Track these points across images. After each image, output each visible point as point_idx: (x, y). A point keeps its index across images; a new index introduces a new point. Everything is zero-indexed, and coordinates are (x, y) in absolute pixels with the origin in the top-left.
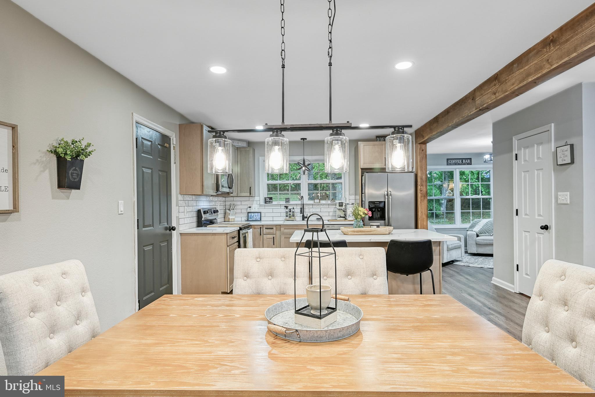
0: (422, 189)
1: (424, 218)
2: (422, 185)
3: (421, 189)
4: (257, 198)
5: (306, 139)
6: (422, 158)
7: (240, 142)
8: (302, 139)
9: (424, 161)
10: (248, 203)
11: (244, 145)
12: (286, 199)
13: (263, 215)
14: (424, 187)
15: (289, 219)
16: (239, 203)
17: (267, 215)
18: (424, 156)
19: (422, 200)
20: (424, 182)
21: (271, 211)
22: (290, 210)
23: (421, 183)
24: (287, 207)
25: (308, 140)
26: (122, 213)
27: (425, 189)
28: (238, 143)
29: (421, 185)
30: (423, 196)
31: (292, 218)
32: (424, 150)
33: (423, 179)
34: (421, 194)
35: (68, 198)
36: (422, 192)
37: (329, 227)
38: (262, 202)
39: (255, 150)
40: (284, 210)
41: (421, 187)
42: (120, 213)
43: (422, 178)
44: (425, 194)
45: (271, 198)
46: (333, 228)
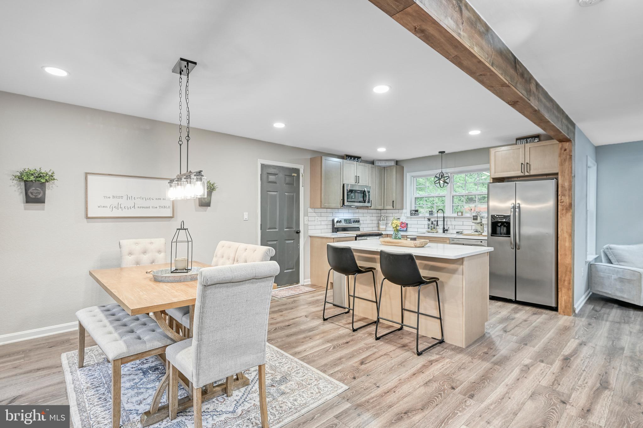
0: (562, 201)
1: (566, 238)
2: (564, 195)
3: (561, 199)
4: (404, 211)
5: (444, 152)
6: (565, 160)
7: (387, 162)
8: (440, 152)
9: (567, 163)
10: (397, 215)
11: (393, 163)
12: (430, 211)
13: (409, 226)
14: (567, 198)
15: (431, 231)
16: (391, 215)
17: (413, 226)
18: (568, 157)
19: (563, 214)
20: (566, 190)
21: (416, 222)
22: (432, 222)
23: (562, 193)
24: (429, 220)
25: (446, 152)
26: (247, 219)
27: (568, 200)
28: (386, 163)
29: (562, 195)
30: (565, 209)
31: (434, 231)
32: (567, 150)
33: (565, 188)
34: (562, 206)
35: (206, 211)
36: (563, 204)
37: (454, 240)
38: (409, 215)
39: (403, 167)
40: (427, 222)
41: (562, 197)
42: (244, 219)
43: (564, 185)
44: (568, 207)
45: (417, 211)
46: (458, 242)
